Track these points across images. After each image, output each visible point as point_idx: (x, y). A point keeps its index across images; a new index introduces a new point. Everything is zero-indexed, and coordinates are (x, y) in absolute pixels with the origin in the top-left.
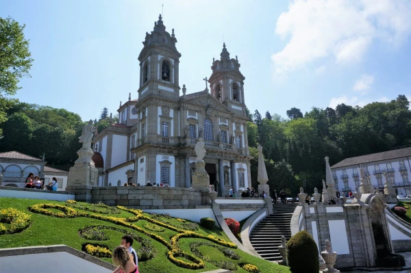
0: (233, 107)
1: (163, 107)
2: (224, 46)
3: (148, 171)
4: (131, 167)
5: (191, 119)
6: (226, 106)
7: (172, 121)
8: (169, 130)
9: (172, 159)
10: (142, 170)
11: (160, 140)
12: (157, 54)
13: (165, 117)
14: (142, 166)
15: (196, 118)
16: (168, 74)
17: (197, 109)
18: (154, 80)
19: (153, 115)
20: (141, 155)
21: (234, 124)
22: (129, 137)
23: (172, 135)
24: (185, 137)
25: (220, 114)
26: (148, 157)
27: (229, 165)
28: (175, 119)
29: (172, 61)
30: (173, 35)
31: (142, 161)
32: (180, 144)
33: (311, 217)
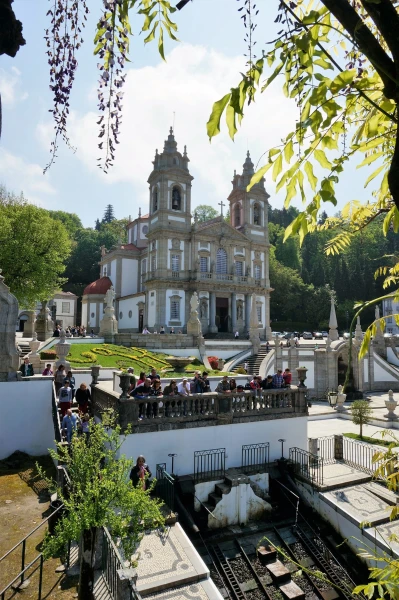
0: (254, 232)
1: (173, 239)
2: (248, 154)
3: (158, 306)
4: (142, 298)
5: (202, 251)
6: (244, 233)
7: (183, 254)
8: (179, 263)
9: (182, 293)
10: (152, 304)
11: (170, 274)
12: (167, 180)
13: (176, 250)
14: (152, 300)
15: (209, 249)
16: (179, 201)
17: (210, 239)
18: (164, 211)
19: (163, 249)
20: (152, 289)
21: (252, 252)
22: (139, 261)
23: (183, 268)
24: (195, 271)
25: (236, 242)
26: (158, 293)
27: (243, 299)
28: (186, 251)
29: (184, 186)
30: (185, 153)
31: (152, 295)
32: (190, 279)
33: (283, 358)
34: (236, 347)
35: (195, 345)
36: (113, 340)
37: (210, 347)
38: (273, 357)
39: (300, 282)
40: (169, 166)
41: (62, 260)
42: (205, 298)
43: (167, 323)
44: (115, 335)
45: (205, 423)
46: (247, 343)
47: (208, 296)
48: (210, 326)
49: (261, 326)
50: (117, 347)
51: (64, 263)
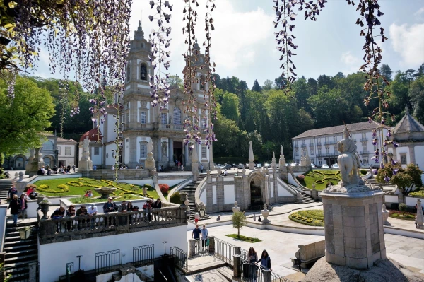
0: (200, 95)
1: (141, 101)
2: (196, 41)
3: (131, 149)
5: (163, 109)
7: (149, 112)
8: (146, 118)
9: (148, 139)
10: (127, 147)
11: (140, 126)
12: (136, 59)
13: (143, 109)
14: (127, 144)
15: (167, 108)
16: (146, 74)
18: (134, 81)
19: (134, 107)
20: (127, 136)
21: (200, 110)
22: (121, 116)
23: (149, 121)
24: (158, 123)
26: (131, 139)
28: (151, 109)
29: (149, 63)
31: (127, 141)
32: (154, 129)
33: (213, 183)
34: (182, 177)
35: (150, 176)
36: (88, 175)
37: (162, 178)
38: (206, 183)
39: (237, 129)
40: (138, 49)
41: (49, 118)
42: (165, 142)
43: (138, 161)
44: (90, 171)
45: (107, 233)
46: (190, 174)
47: (167, 141)
48: (169, 162)
49: (207, 161)
50: (89, 180)
51: (50, 120)
